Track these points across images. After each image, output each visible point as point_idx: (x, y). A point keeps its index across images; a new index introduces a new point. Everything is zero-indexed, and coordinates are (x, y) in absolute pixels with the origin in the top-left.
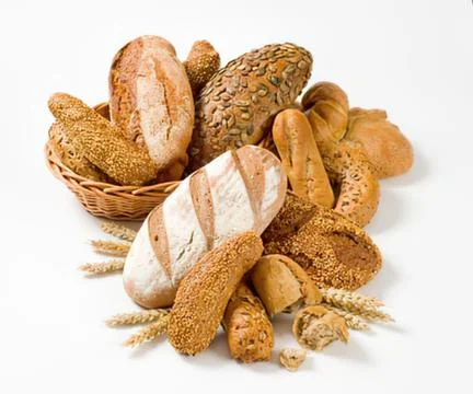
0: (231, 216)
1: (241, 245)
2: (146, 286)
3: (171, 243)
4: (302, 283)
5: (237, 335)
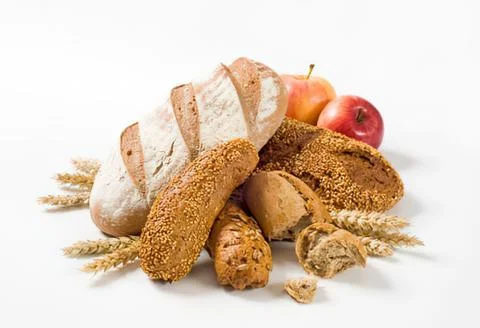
0: (219, 125)
1: (230, 151)
3: (147, 154)
4: (306, 200)
5: (225, 254)
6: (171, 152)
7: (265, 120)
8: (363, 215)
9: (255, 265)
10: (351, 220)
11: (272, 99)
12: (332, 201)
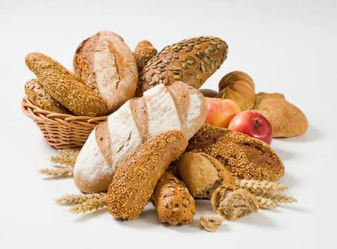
0: (162, 123)
1: (169, 136)
2: (92, 173)
3: (113, 140)
4: (219, 171)
5: (164, 202)
6: (130, 138)
7: (192, 120)
8: (257, 182)
9: (184, 209)
10: (249, 185)
11: (197, 107)
12: (236, 174)
